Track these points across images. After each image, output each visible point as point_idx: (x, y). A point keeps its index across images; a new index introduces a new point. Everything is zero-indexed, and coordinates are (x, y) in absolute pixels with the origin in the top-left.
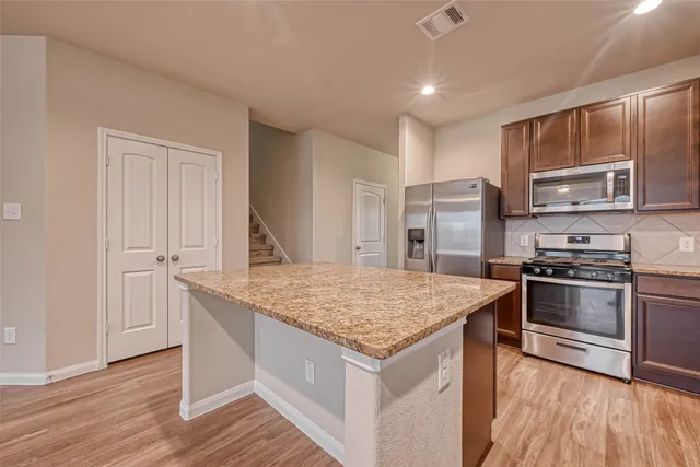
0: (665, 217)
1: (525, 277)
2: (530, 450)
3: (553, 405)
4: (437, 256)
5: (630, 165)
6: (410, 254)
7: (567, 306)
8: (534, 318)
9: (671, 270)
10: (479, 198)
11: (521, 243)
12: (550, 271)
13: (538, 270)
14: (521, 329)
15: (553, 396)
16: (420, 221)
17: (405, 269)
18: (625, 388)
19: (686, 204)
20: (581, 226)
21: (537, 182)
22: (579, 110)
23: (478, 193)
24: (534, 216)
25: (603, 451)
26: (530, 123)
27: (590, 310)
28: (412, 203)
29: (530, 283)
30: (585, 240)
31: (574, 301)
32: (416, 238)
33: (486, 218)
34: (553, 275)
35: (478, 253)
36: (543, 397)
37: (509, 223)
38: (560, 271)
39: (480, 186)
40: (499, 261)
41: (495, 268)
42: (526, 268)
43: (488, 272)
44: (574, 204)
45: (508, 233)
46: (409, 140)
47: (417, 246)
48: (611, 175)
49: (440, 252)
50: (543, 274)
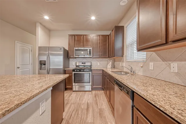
0: (96, 59)
1: (73, 73)
2: (72, 116)
3: (78, 102)
4: (50, 69)
5: (91, 48)
6: (41, 69)
7: (82, 78)
8: (75, 82)
9: (97, 69)
10: (62, 53)
11: (73, 64)
12: (78, 71)
13: (76, 71)
14: (72, 85)
15: (78, 99)
16: (44, 58)
17: (39, 74)
18: (90, 93)
19: (98, 57)
20: (84, 60)
21: (76, 50)
22: (83, 35)
23: (61, 51)
24: (76, 58)
25: (86, 108)
26: (74, 35)
27: (86, 78)
28: (41, 52)
29: (74, 74)
30: (85, 63)
31: (83, 77)
32: (42, 63)
33: (64, 58)
34: (79, 72)
35: (62, 67)
36: (76, 100)
37: (70, 59)
38: (80, 70)
39: (62, 49)
40: (67, 69)
41: (66, 71)
42: (74, 70)
43: (65, 72)
44: (84, 55)
45: (70, 62)
46: (40, 32)
47: (43, 66)
48: (88, 50)
49: (51, 67)
50: (77, 71)
